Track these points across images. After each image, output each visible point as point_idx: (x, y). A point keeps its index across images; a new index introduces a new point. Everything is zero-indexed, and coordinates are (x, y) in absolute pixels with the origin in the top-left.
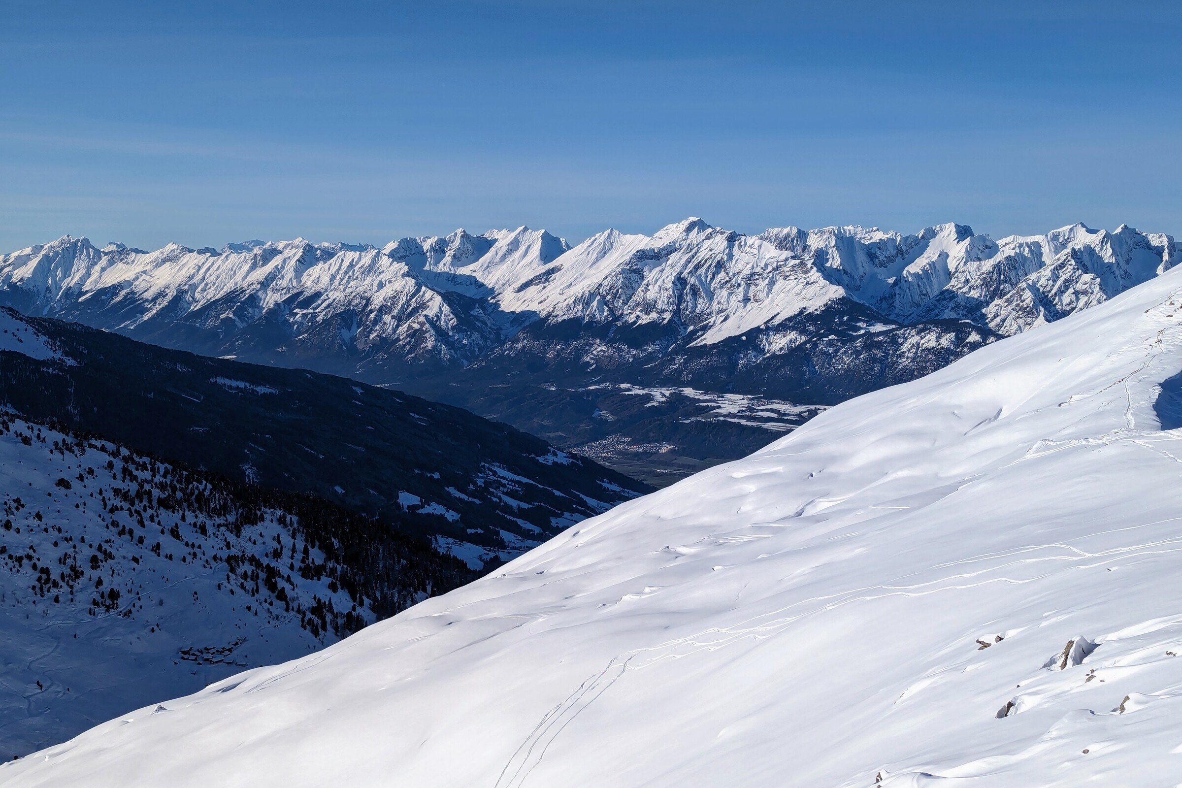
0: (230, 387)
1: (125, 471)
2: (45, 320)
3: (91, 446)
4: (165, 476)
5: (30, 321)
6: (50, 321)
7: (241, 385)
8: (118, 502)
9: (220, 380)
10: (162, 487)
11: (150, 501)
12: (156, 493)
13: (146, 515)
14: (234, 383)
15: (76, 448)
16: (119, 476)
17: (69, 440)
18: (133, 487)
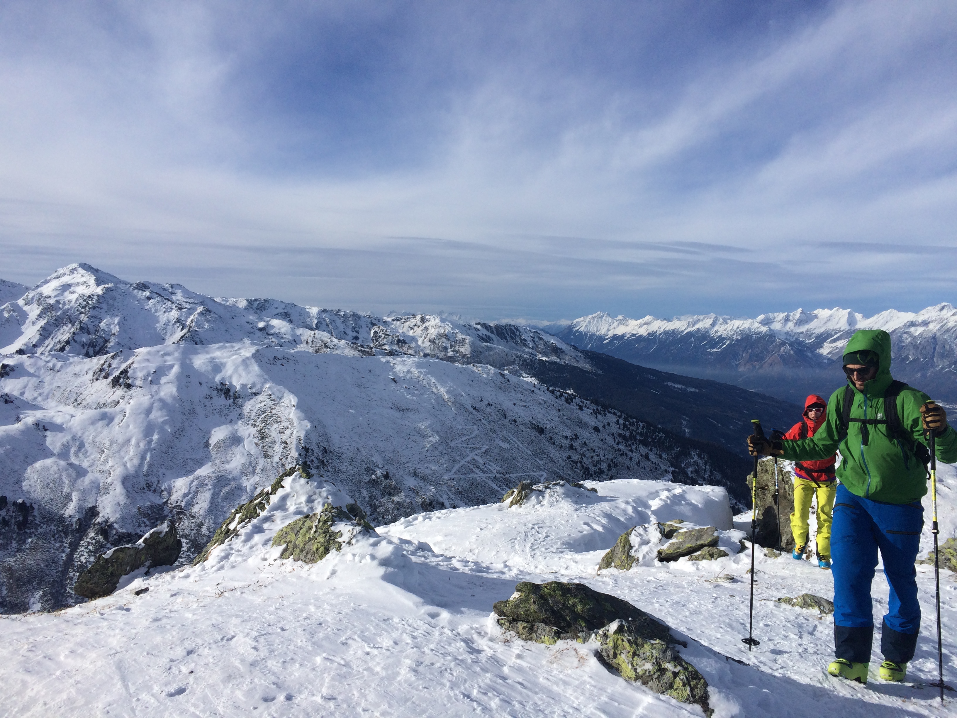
0: (674, 387)
1: (625, 425)
2: (589, 352)
3: (609, 412)
4: (643, 429)
5: (582, 352)
6: (591, 352)
7: (680, 386)
8: (620, 439)
9: (669, 384)
10: (641, 434)
11: (635, 441)
12: (638, 437)
13: (634, 447)
14: (676, 386)
15: (602, 413)
16: (622, 427)
17: (600, 408)
18: (628, 434)
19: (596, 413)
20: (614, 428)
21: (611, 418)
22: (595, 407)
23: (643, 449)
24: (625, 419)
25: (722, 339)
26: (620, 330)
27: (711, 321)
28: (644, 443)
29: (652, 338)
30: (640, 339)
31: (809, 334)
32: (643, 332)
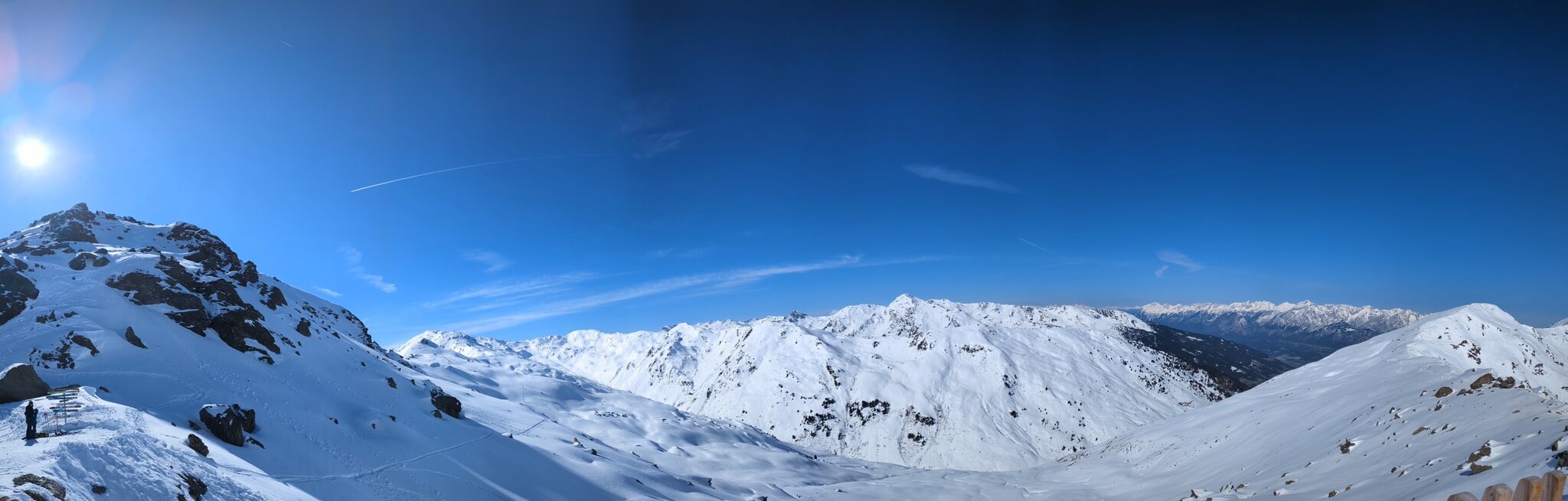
1: (1167, 359)
3: (1159, 353)
4: (1176, 361)
8: (1165, 366)
10: (1175, 363)
11: (1172, 367)
12: (1174, 365)
13: (1172, 370)
15: (1156, 353)
17: (1155, 351)
19: (1153, 353)
20: (1163, 361)
21: (1160, 355)
22: (1151, 350)
23: (1177, 371)
24: (1167, 356)
25: (1214, 315)
26: (1165, 311)
27: (1208, 306)
28: (1177, 367)
29: (1180, 315)
30: (1175, 315)
31: (1252, 312)
32: (1176, 311)
